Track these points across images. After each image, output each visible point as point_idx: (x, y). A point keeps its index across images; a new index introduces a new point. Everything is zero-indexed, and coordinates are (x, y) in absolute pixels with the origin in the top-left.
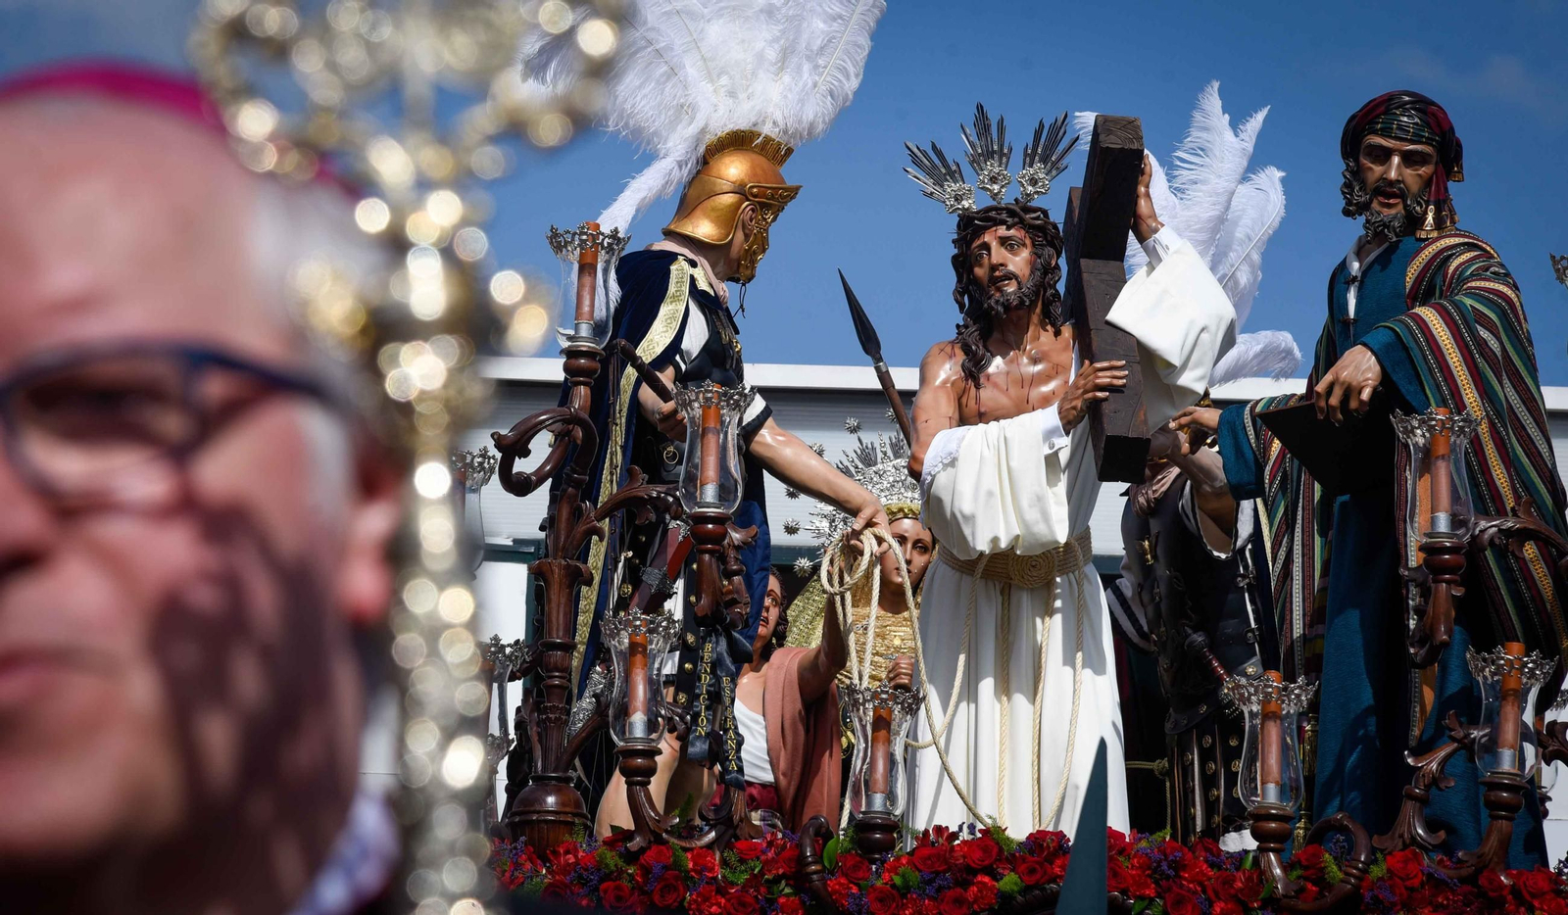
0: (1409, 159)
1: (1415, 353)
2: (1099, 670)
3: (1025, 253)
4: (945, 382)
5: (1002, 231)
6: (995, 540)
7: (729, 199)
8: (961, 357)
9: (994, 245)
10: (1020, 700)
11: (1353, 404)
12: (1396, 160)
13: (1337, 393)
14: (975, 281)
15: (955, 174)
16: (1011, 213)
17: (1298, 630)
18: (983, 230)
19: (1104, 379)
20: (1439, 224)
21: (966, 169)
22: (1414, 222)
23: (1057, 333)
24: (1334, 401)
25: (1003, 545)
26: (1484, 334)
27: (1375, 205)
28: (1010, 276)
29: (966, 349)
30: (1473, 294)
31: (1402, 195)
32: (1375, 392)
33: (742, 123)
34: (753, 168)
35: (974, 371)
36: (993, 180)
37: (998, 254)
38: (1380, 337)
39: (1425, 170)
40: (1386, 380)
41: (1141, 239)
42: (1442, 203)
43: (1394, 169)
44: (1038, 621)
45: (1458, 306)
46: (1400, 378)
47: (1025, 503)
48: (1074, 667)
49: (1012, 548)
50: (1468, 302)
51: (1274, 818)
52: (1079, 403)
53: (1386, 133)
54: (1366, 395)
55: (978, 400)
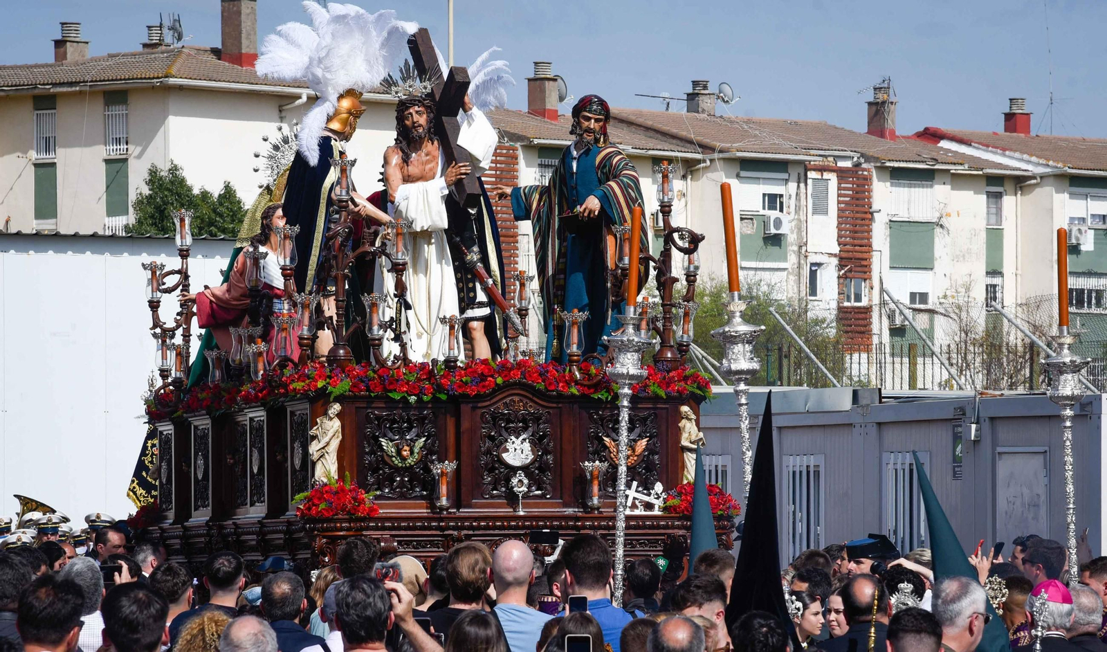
0: (597, 120)
1: (610, 198)
2: (448, 265)
3: (425, 116)
4: (396, 165)
5: (417, 108)
6: (423, 227)
7: (345, 116)
8: (401, 153)
9: (414, 113)
10: (421, 276)
11: (592, 215)
12: (593, 121)
13: (587, 211)
14: (405, 126)
15: (396, 84)
16: (419, 101)
17: (550, 273)
18: (408, 108)
19: (463, 170)
20: (605, 142)
21: (400, 82)
22: (597, 141)
23: (433, 144)
24: (586, 214)
25: (425, 228)
26: (630, 191)
27: (585, 135)
28: (420, 126)
29: (403, 151)
30: (626, 176)
31: (594, 133)
32: (599, 212)
33: (348, 86)
34: (353, 103)
35: (406, 160)
36: (410, 87)
37: (416, 117)
38: (600, 193)
39: (601, 124)
40: (602, 208)
41: (465, 111)
42: (605, 134)
43: (592, 124)
44: (426, 246)
45: (622, 181)
46: (606, 207)
47: (433, 214)
48: (441, 264)
49: (427, 230)
50: (625, 180)
51: (576, 356)
52: (454, 179)
53: (590, 112)
54: (596, 213)
55: (408, 171)
